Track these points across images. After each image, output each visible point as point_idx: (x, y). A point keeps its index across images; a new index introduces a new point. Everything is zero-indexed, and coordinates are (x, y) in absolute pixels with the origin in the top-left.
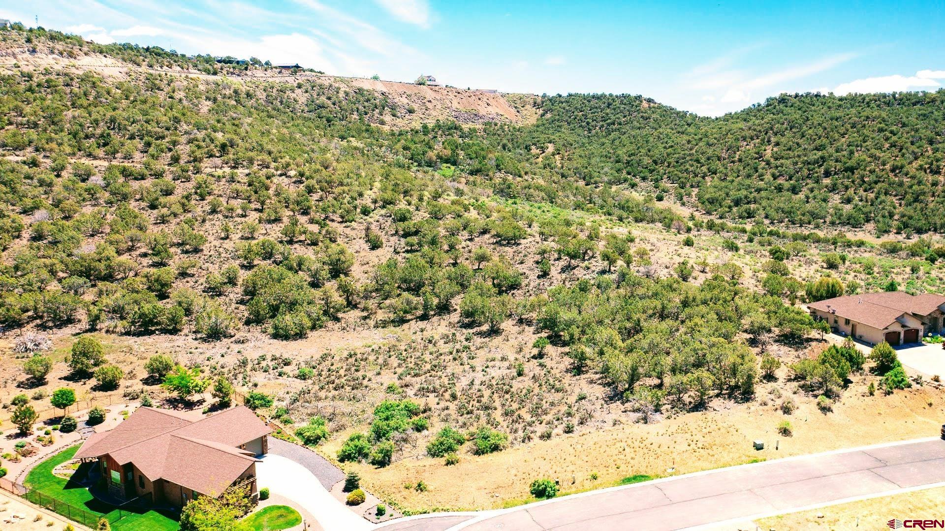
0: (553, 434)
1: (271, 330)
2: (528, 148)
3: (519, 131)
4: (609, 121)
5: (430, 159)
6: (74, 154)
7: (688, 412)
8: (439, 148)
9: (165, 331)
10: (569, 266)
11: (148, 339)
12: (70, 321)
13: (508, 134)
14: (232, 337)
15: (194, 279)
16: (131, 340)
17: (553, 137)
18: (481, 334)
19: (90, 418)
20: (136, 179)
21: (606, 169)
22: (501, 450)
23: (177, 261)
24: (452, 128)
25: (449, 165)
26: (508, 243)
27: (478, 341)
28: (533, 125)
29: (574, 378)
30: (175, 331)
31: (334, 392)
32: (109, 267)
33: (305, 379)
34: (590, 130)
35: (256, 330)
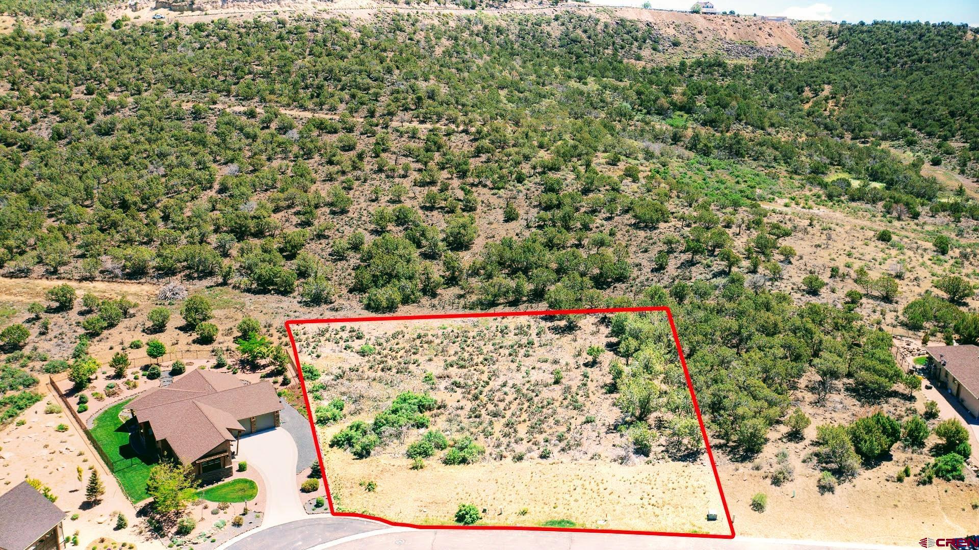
0: (525, 457)
1: (365, 302)
2: (800, 90)
3: (797, 67)
4: (915, 57)
5: (662, 106)
6: (289, 105)
7: (675, 459)
8: (679, 92)
9: (278, 292)
10: (692, 261)
11: (262, 298)
12: (211, 274)
13: (782, 72)
14: (331, 303)
15: (327, 241)
16: (248, 298)
17: (834, 77)
18: (556, 330)
19: (173, 370)
20: (329, 132)
21: (885, 120)
22: (468, 463)
23: (322, 220)
24: (714, 65)
25: (682, 113)
26: (646, 226)
27: (549, 335)
28: (819, 61)
29: (603, 396)
30: (285, 293)
31: (380, 373)
32: (258, 225)
33: (364, 356)
34: (888, 68)
35: (355, 298)
